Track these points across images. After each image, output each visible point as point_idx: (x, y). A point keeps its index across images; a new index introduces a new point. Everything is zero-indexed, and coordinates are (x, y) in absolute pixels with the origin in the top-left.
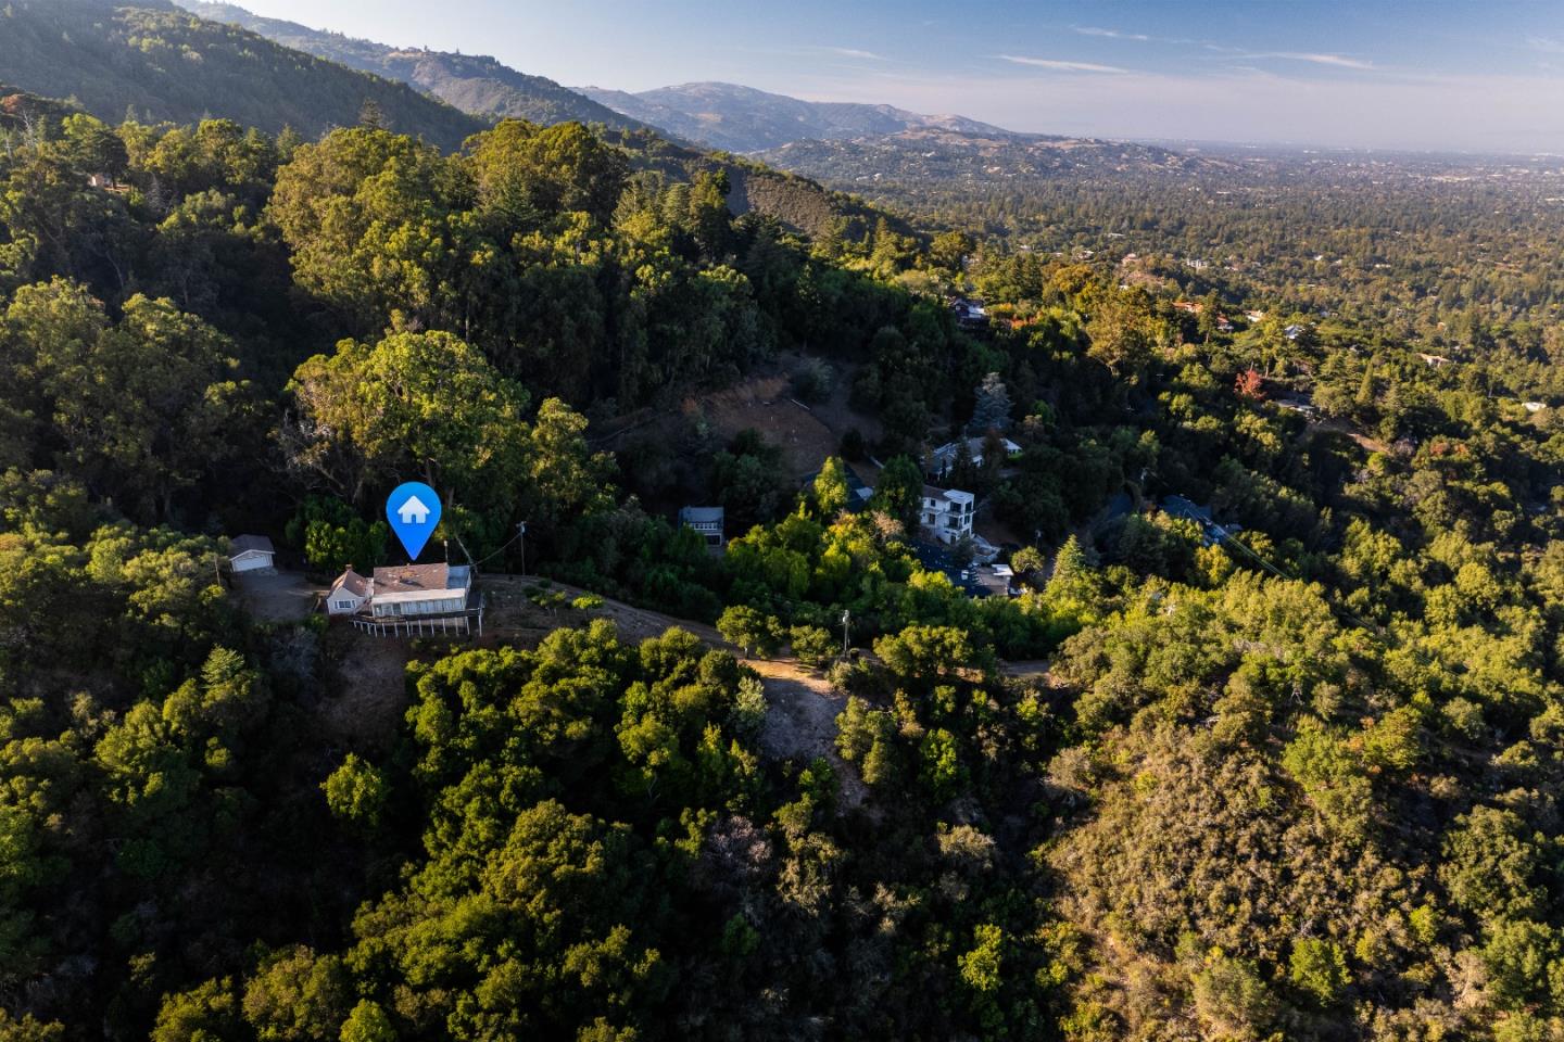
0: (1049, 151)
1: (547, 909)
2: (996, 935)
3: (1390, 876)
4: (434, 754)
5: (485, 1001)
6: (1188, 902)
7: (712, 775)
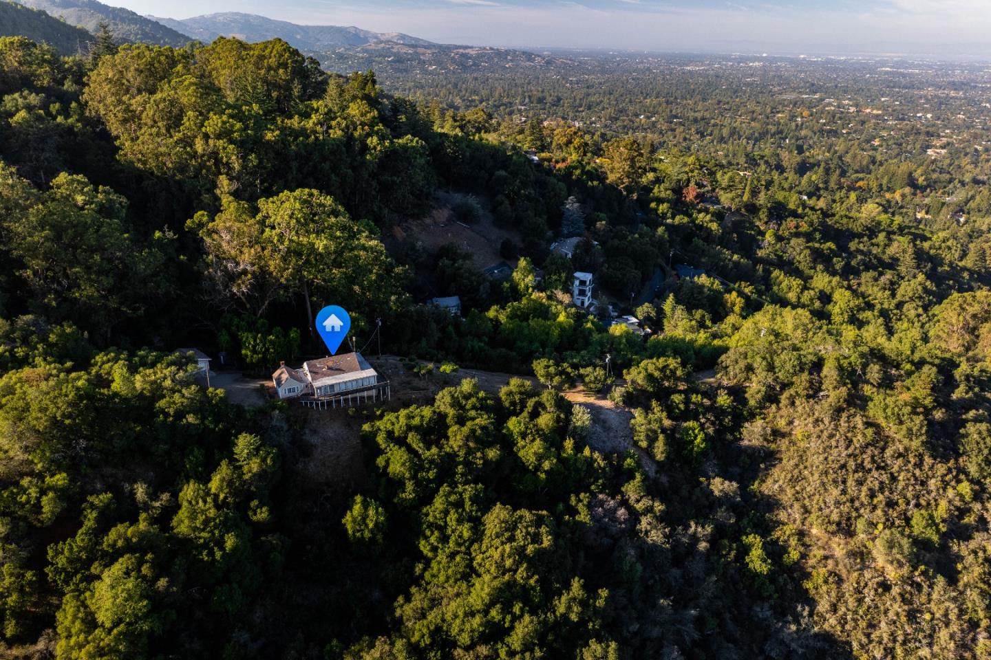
0: (463, 55)
1: (529, 578)
2: (758, 540)
3: (941, 469)
4: (410, 486)
5: (517, 646)
6: (852, 501)
7: (578, 470)
